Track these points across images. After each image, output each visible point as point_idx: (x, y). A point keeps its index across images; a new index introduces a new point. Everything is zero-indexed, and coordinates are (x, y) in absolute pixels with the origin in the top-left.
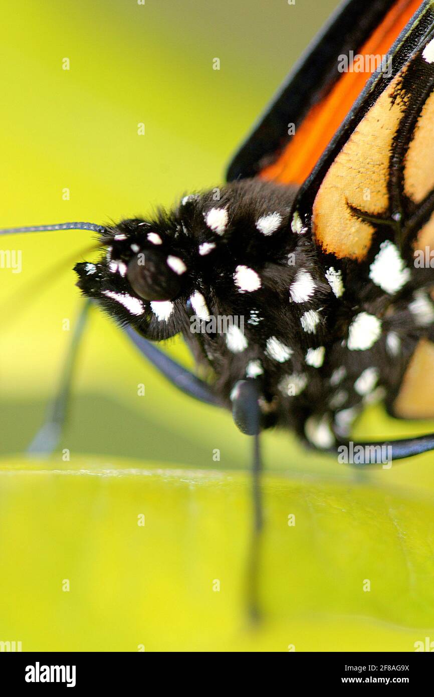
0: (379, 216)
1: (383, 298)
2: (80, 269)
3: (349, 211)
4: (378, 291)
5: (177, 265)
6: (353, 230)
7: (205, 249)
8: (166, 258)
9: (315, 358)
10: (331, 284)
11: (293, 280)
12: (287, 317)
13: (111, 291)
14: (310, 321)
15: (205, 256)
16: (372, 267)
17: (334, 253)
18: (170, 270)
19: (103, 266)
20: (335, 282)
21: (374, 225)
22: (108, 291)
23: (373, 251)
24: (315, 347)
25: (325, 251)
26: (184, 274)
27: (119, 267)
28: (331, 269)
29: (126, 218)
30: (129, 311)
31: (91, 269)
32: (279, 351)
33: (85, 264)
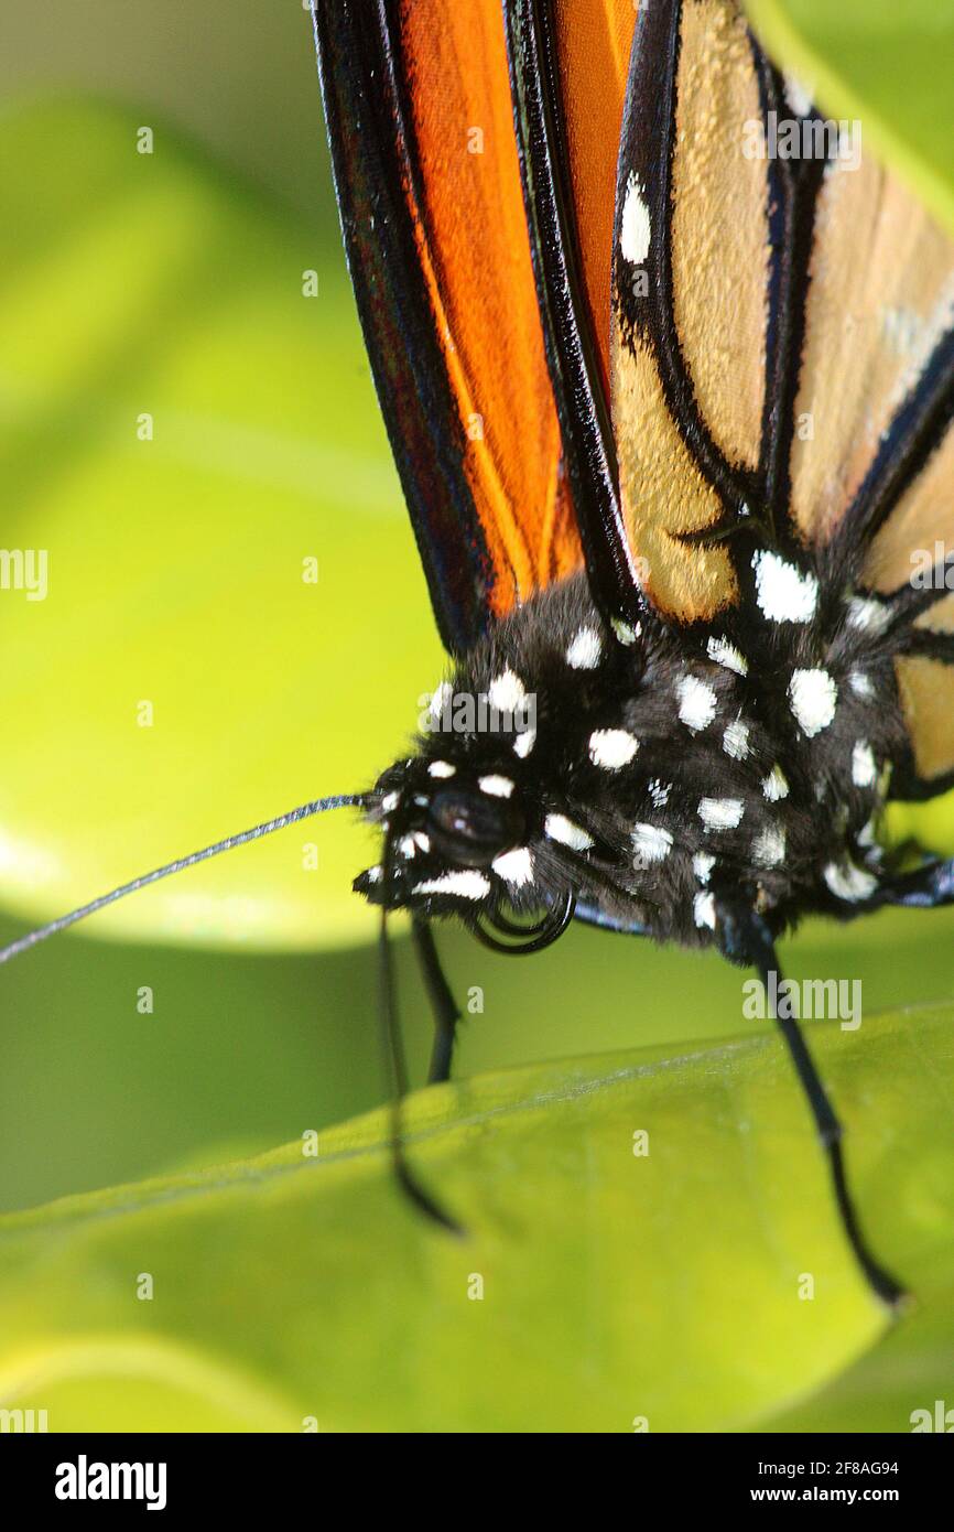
0: (721, 524)
1: (804, 636)
2: (362, 884)
3: (678, 544)
4: (790, 628)
5: (497, 786)
6: (702, 566)
7: (523, 746)
8: (478, 786)
9: (776, 787)
10: (724, 664)
11: (675, 706)
13: (425, 881)
14: (736, 739)
15: (530, 755)
16: (760, 603)
17: (699, 617)
18: (492, 798)
19: (390, 856)
20: (727, 656)
21: (724, 542)
22: (420, 884)
23: (746, 579)
24: (767, 775)
25: (686, 622)
26: (514, 792)
27: (415, 843)
28: (711, 642)
29: (382, 771)
30: (468, 898)
31: (376, 874)
32: (721, 813)
33: (365, 874)
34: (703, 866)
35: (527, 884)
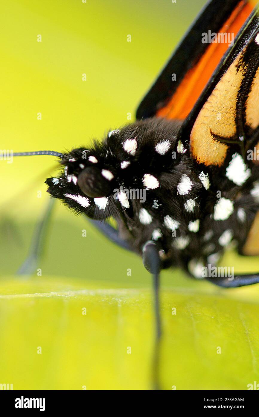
0: (231, 139)
1: (234, 188)
2: (49, 182)
3: (212, 137)
4: (231, 184)
5: (107, 175)
6: (215, 148)
7: (124, 165)
8: (101, 171)
9: (194, 226)
10: (202, 182)
11: (179, 182)
12: (176, 204)
13: (69, 194)
14: (190, 205)
15: (124, 169)
16: (228, 169)
17: (204, 163)
18: (104, 178)
19: (63, 178)
20: (205, 180)
21: (227, 144)
22: (67, 194)
23: (228, 160)
24: (193, 220)
25: (199, 162)
26: (113, 180)
27: (73, 179)
28: (202, 173)
29: (75, 148)
30: (81, 205)
31: (56, 181)
32: (171, 224)
33: (52, 178)
34: (157, 234)
35: (103, 210)
